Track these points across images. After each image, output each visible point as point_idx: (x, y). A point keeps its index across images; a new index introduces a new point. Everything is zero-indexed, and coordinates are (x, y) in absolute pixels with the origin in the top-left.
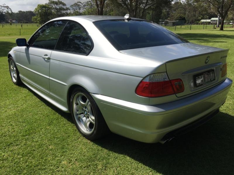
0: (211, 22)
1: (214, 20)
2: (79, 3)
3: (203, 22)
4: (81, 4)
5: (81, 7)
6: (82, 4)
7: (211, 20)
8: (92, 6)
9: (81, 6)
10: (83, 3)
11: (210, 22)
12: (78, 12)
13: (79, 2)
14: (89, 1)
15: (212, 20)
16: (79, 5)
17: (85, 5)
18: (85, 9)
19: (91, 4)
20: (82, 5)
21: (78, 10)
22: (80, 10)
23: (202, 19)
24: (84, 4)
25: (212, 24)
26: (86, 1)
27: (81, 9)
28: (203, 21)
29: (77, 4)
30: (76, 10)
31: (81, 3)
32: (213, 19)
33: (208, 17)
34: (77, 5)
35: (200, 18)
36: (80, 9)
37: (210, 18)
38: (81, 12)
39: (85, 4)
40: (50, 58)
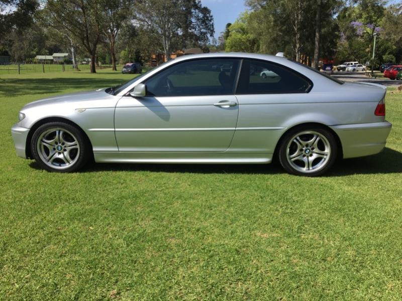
0: (55, 60)
1: (59, 57)
3: (41, 60)
7: (53, 57)
11: (52, 61)
15: (56, 57)
23: (39, 53)
25: (56, 63)
28: (39, 57)
32: (55, 55)
33: (47, 51)
35: (35, 53)
37: (51, 54)
40: (237, 103)
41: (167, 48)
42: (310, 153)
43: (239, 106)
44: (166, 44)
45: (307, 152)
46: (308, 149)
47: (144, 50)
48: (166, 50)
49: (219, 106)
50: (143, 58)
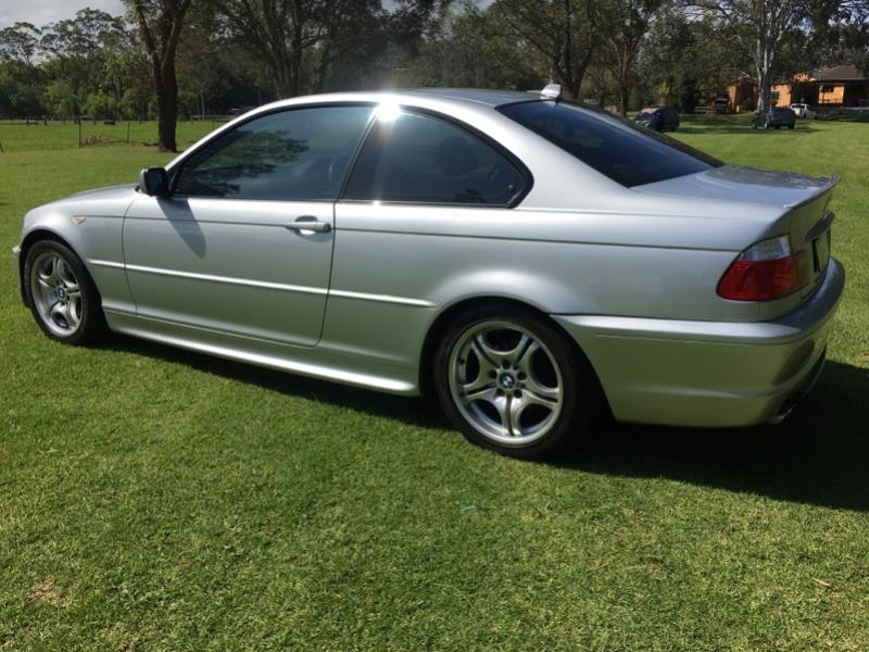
2: (24, 30)
4: (31, 32)
5: (32, 45)
6: (37, 31)
8: (84, 41)
9: (32, 39)
10: (43, 28)
12: (20, 63)
13: (25, 24)
14: (69, 22)
16: (24, 37)
17: (49, 35)
18: (51, 54)
19: (78, 31)
20: (39, 38)
21: (20, 56)
22: (32, 58)
24: (45, 33)
26: (57, 22)
27: (36, 51)
29: (18, 31)
30: (13, 57)
31: (31, 27)
34: (17, 34)
36: (29, 52)
38: (35, 64)
39: (52, 32)
40: (332, 226)
41: (765, 69)
42: (514, 388)
43: (337, 231)
44: (763, 58)
45: (505, 383)
46: (509, 375)
47: (707, 77)
48: (762, 74)
49: (296, 230)
50: (703, 94)
